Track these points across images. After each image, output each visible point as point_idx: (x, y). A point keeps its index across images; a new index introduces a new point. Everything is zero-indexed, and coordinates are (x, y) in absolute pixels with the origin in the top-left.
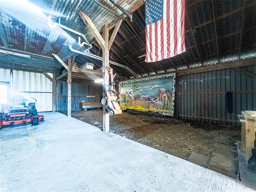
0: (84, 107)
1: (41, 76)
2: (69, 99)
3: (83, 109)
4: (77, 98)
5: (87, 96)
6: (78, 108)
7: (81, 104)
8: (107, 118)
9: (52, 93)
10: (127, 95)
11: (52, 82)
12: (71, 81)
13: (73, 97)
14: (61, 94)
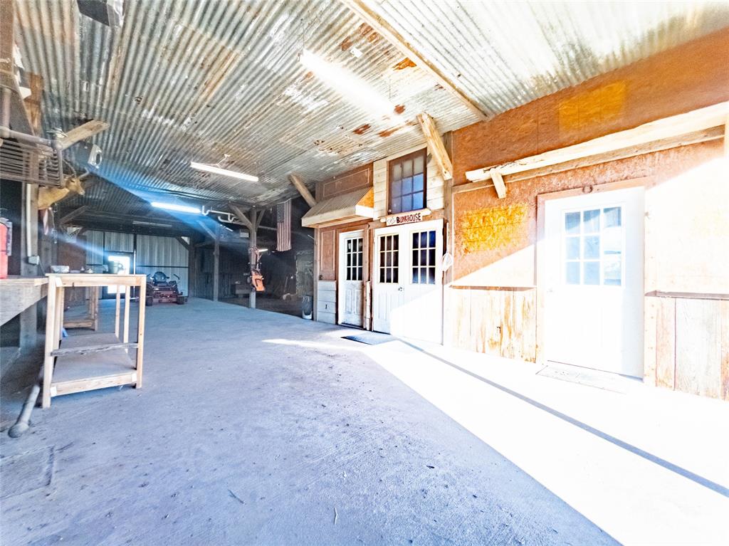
0: (238, 292)
1: (173, 242)
2: (216, 277)
3: (237, 296)
4: (226, 277)
5: (244, 274)
6: (229, 293)
7: (233, 287)
8: (253, 296)
9: (187, 269)
10: (306, 273)
11: (188, 251)
12: (218, 253)
13: (222, 275)
14: (202, 270)
